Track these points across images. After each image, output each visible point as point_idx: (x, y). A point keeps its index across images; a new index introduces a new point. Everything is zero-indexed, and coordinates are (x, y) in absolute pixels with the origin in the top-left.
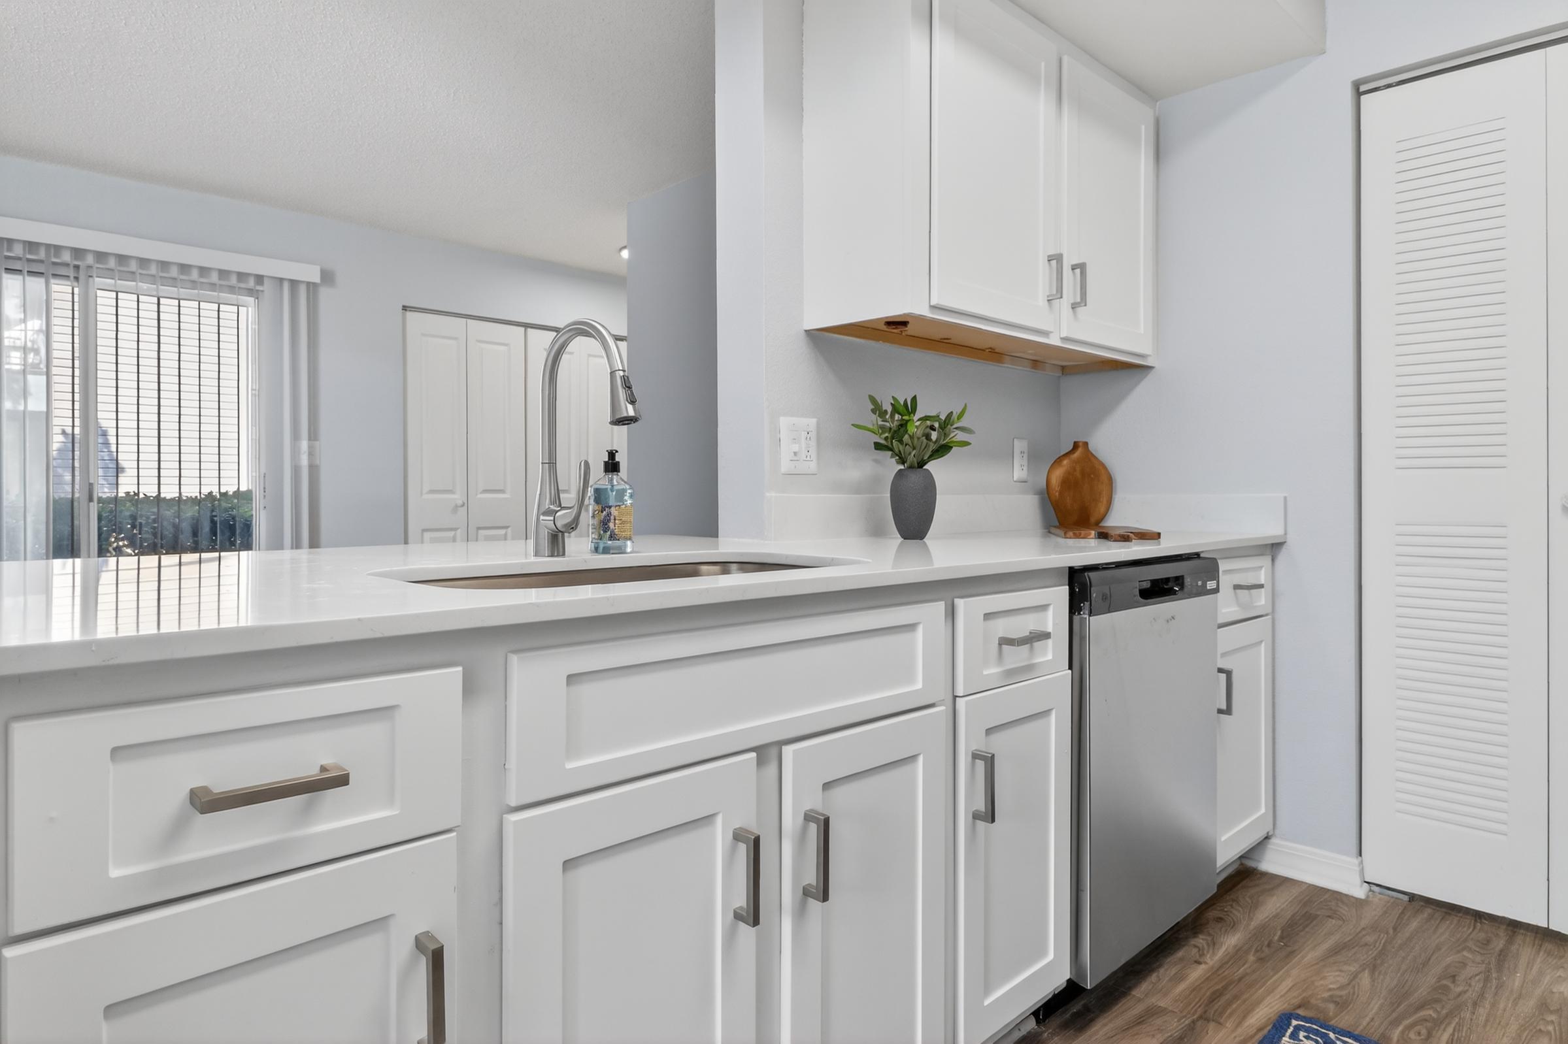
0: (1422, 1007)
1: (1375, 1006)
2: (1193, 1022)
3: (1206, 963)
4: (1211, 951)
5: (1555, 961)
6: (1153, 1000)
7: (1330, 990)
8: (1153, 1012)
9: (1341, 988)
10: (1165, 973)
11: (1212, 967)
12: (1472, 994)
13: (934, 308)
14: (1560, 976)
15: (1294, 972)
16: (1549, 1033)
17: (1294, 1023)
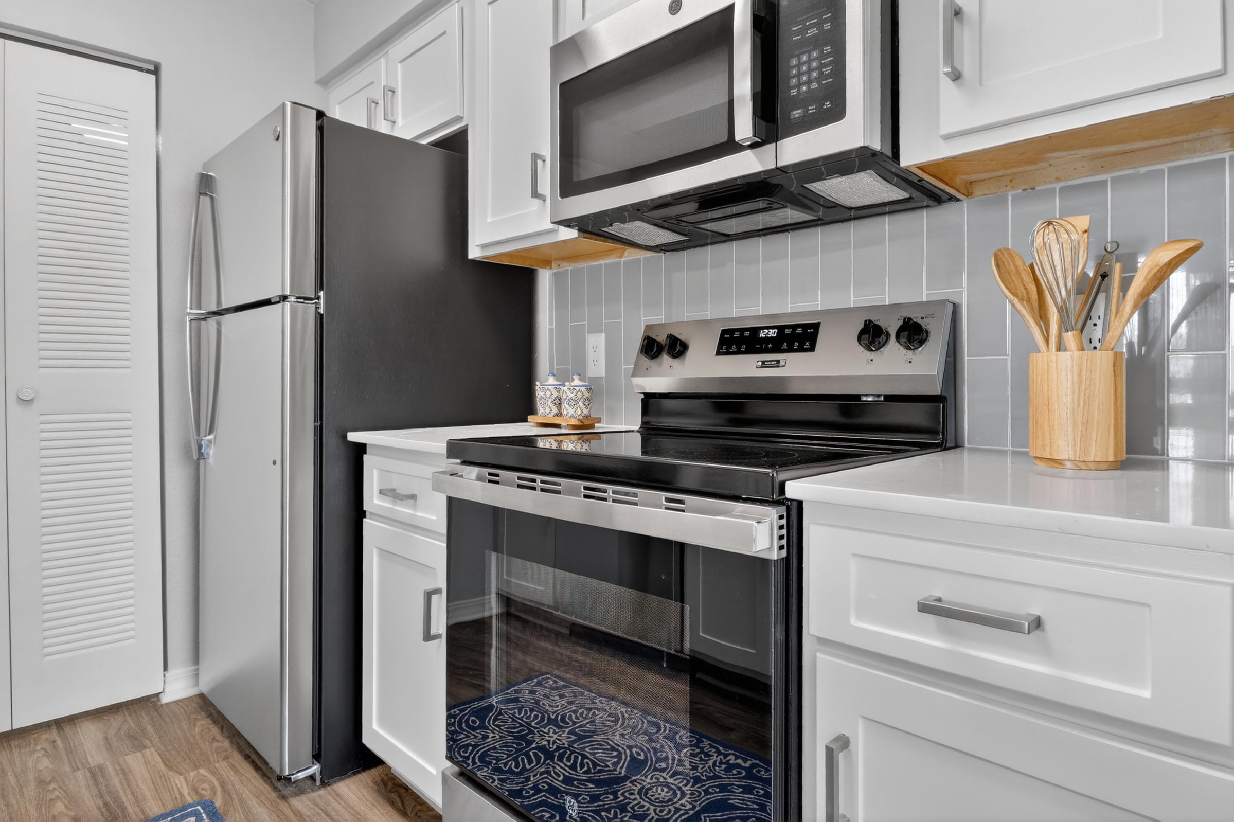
5: (28, 749)
14: (38, 757)
16: (58, 797)
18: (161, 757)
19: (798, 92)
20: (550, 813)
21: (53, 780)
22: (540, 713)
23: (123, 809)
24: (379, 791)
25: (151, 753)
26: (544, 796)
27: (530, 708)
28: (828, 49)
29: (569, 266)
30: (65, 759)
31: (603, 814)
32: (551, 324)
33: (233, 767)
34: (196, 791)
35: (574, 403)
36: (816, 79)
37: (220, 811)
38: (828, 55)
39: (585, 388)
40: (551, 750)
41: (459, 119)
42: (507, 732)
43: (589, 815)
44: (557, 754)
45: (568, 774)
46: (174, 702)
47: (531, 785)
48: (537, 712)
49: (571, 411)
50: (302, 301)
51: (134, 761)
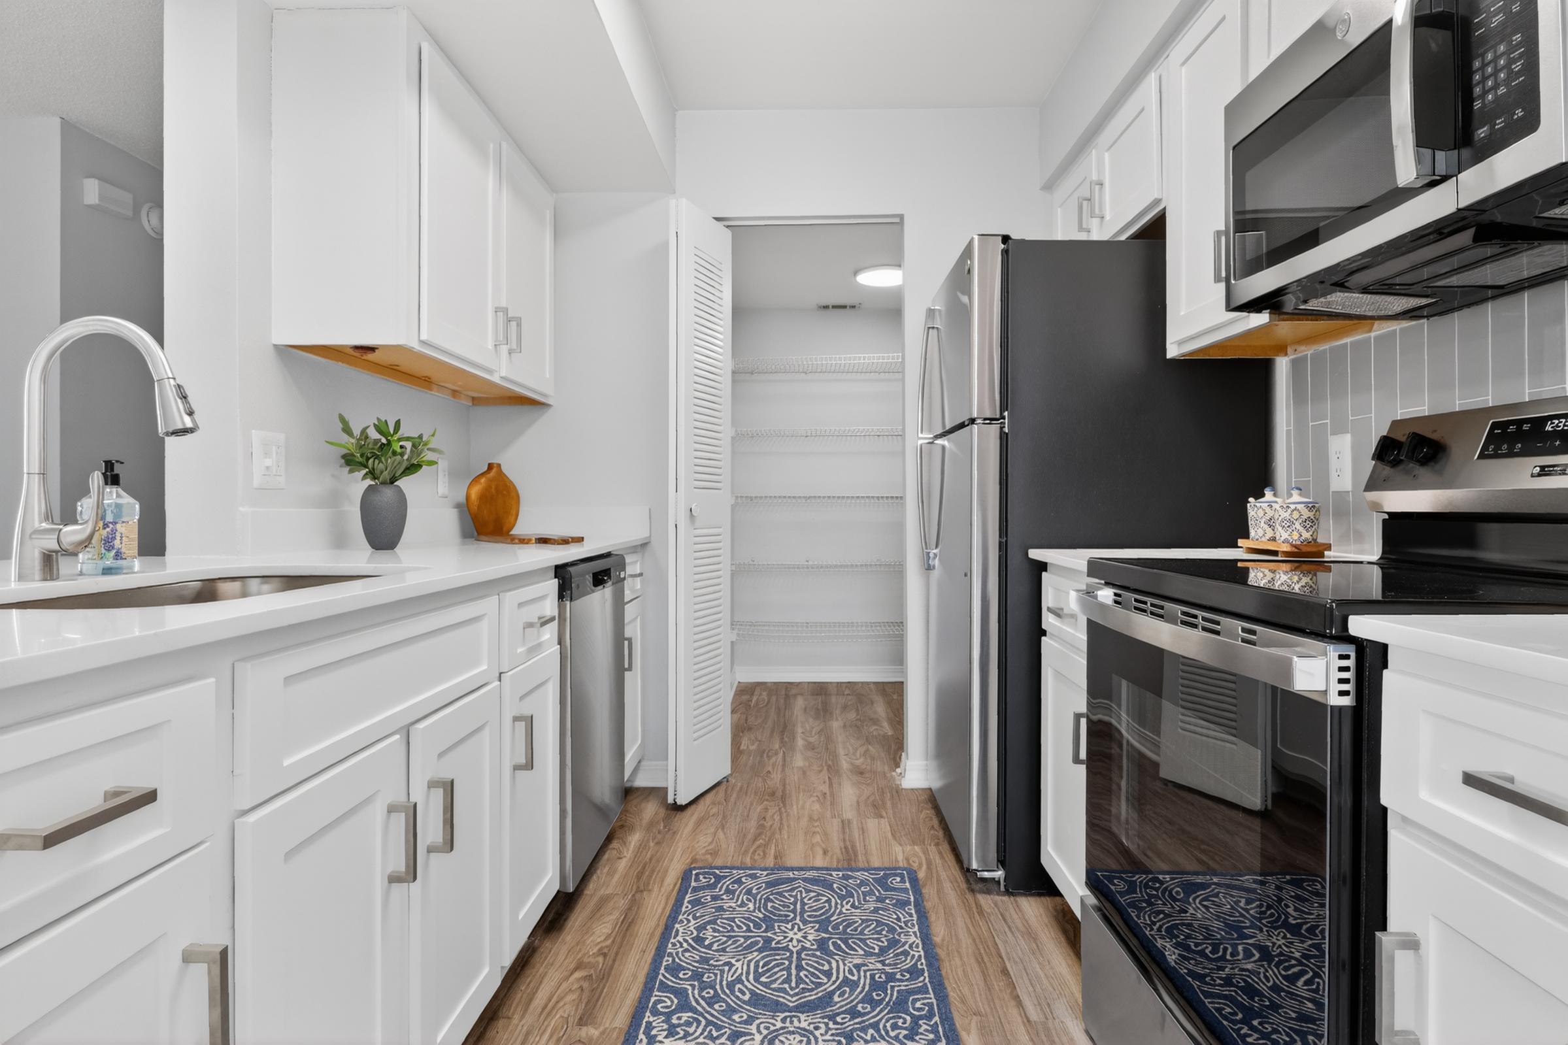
0: (755, 840)
1: (732, 849)
2: (633, 895)
3: (625, 857)
4: (625, 850)
6: (603, 892)
7: (705, 847)
8: (603, 901)
9: (711, 843)
10: (602, 872)
11: (630, 858)
12: (777, 825)
13: (423, 343)
15: (680, 844)
17: (694, 872)
18: (891, 827)
19: (1483, 103)
20: (1232, 1008)
21: (819, 819)
22: (1278, 913)
23: (856, 855)
24: (1056, 918)
25: (884, 823)
26: (1235, 992)
27: (1268, 904)
28: (1518, 37)
29: (1307, 350)
30: (829, 807)
31: (1311, 1038)
32: (1288, 424)
33: (940, 853)
34: (907, 860)
35: (1288, 524)
36: (1504, 80)
37: (921, 883)
38: (1519, 46)
39: (1303, 505)
40: (1273, 953)
41: (1157, 202)
42: (1216, 915)
43: (1283, 1030)
44: (1277, 959)
45: (1279, 983)
46: (912, 789)
47: (1223, 974)
48: (1275, 910)
49: (1285, 535)
50: (988, 422)
51: (872, 824)
